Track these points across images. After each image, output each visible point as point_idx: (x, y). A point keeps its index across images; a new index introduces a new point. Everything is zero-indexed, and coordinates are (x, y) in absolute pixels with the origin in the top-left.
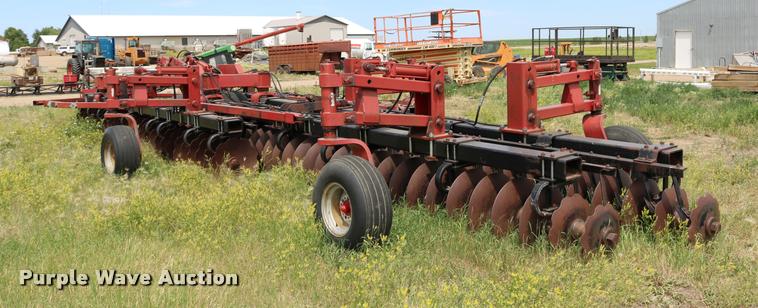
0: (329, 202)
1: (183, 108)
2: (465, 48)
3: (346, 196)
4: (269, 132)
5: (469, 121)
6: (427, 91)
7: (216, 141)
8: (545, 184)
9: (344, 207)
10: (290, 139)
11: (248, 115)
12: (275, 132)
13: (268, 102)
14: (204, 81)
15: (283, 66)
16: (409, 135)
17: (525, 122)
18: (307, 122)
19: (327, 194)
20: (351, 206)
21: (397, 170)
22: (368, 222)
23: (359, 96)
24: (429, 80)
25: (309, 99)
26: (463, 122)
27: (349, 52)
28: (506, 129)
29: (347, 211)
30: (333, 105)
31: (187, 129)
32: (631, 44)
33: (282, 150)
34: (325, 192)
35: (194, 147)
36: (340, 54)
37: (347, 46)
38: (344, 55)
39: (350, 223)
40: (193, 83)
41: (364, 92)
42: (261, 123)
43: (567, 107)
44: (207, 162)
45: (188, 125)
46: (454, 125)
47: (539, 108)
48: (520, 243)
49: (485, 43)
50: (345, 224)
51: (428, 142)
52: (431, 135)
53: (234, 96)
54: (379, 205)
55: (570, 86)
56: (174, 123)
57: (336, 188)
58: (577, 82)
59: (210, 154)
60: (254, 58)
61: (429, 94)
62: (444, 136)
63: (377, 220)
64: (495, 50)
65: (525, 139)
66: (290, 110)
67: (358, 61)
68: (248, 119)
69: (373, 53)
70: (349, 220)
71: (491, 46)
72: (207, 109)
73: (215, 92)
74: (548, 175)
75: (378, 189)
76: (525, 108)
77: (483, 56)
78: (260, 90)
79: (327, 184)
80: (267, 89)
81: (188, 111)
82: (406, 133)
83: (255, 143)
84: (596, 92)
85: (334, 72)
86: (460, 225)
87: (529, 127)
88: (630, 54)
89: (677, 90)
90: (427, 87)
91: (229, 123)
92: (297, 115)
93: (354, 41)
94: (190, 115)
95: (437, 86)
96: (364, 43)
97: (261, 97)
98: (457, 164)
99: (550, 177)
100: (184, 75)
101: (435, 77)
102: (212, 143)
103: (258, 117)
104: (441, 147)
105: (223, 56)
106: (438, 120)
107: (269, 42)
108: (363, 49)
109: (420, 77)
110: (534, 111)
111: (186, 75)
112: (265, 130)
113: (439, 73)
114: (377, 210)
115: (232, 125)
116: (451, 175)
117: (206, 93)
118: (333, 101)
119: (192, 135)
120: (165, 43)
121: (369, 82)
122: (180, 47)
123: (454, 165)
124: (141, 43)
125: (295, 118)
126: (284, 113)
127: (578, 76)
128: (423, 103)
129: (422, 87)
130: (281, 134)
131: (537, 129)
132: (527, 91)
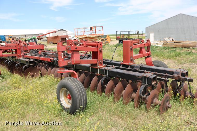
0: (63, 94)
1: (15, 57)
2: (99, 37)
3: (68, 93)
4: (43, 64)
5: (108, 60)
6: (97, 51)
7: (26, 68)
8: (145, 86)
9: (69, 97)
10: (50, 67)
11: (36, 59)
12: (45, 64)
13: (44, 54)
14: (23, 48)
15: (51, 42)
16: (90, 67)
17: (130, 60)
18: (55, 61)
19: (62, 92)
20: (71, 96)
21: (86, 78)
22: (78, 104)
23: (73, 54)
24: (97, 47)
25: (55, 53)
26: (107, 60)
27: (68, 38)
28: (123, 63)
29: (70, 98)
30: (63, 58)
31: (17, 63)
32: (142, 35)
33: (47, 70)
34: (61, 91)
35: (19, 69)
36: (66, 39)
37: (67, 37)
38: (67, 39)
39: (71, 103)
40: (18, 49)
41: (74, 52)
42: (41, 61)
43: (142, 55)
44: (23, 75)
45: (17, 62)
46: (104, 61)
47: (134, 56)
48: (135, 108)
49: (104, 35)
50: (69, 102)
51: (97, 69)
52: (98, 67)
53: (34, 52)
54: (82, 97)
55: (142, 48)
56: (13, 61)
57: (65, 90)
58: (144, 47)
59: (23, 72)
60: (44, 40)
61: (97, 52)
62: (103, 67)
63: (81, 103)
64: (106, 37)
65: (130, 67)
66: (49, 57)
67: (71, 40)
68: (36, 60)
69: (75, 38)
70: (71, 101)
71: (105, 36)
72: (24, 57)
73: (27, 51)
74: (145, 83)
75: (82, 92)
76: (129, 56)
77: (103, 39)
78: (41, 50)
79: (61, 88)
80: (43, 50)
81: (17, 58)
82: (89, 65)
83: (39, 67)
84: (149, 50)
85: (63, 45)
86: (111, 99)
87: (131, 62)
88: (141, 38)
89: (154, 47)
90: (97, 50)
91: (29, 62)
92: (52, 59)
93: (69, 35)
94: (17, 59)
95: (100, 49)
96: (72, 36)
97: (42, 52)
98: (108, 77)
99: (146, 83)
100: (15, 46)
101: (99, 46)
102: (24, 69)
103: (39, 59)
104: (102, 71)
105: (34, 40)
106: (101, 61)
107: (47, 36)
108: (72, 37)
109: (94, 46)
110: (132, 57)
111: (16, 46)
112: (42, 63)
113: (101, 44)
114: (81, 99)
115: (30, 62)
116: (106, 81)
117: (25, 51)
118: (62, 56)
119: (18, 66)
120: (20, 37)
121: (76, 48)
122: (24, 38)
123: (107, 77)
124: (13, 37)
125: (51, 60)
126: (47, 58)
127: (145, 45)
128: (95, 55)
129: (95, 50)
130: (47, 65)
131: (133, 63)
132: (130, 50)
